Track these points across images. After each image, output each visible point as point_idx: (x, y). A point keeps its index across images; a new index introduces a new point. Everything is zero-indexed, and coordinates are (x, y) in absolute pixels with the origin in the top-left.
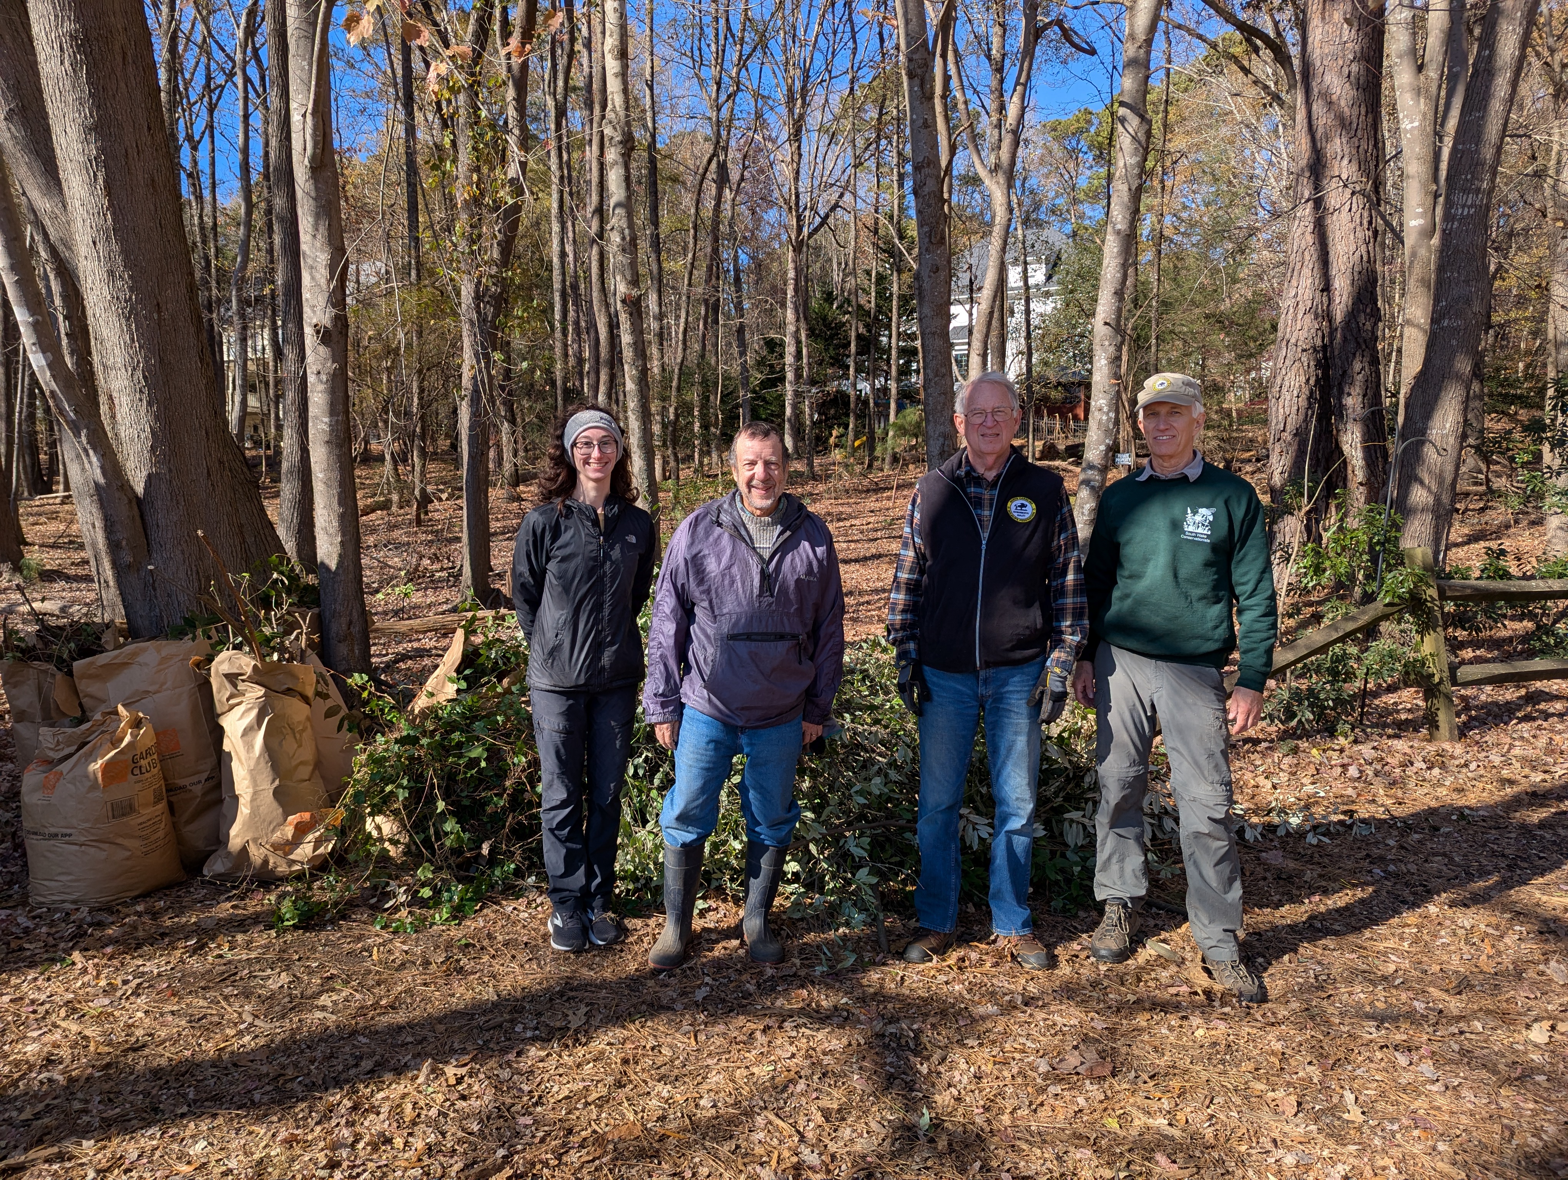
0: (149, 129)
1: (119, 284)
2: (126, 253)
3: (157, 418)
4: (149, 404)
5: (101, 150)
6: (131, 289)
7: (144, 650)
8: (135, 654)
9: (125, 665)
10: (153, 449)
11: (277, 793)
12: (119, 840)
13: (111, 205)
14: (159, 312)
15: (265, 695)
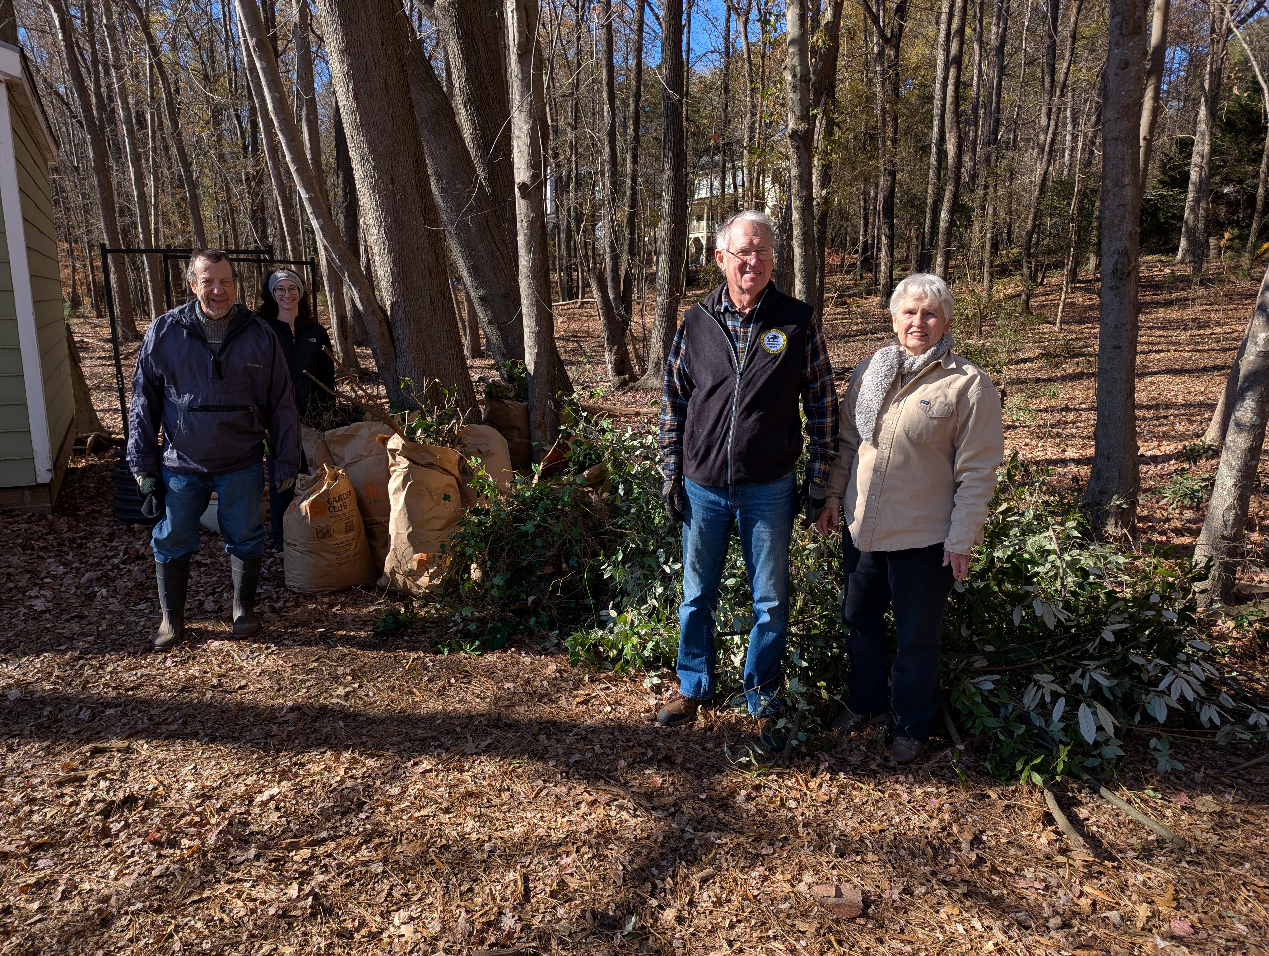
0: (382, 44)
1: (367, 164)
2: (369, 142)
3: (394, 262)
4: (389, 252)
5: (350, 66)
6: (374, 168)
7: (362, 427)
8: (357, 429)
9: (352, 436)
10: (393, 284)
11: (410, 536)
12: (322, 554)
13: (358, 107)
14: (393, 184)
15: (408, 467)
